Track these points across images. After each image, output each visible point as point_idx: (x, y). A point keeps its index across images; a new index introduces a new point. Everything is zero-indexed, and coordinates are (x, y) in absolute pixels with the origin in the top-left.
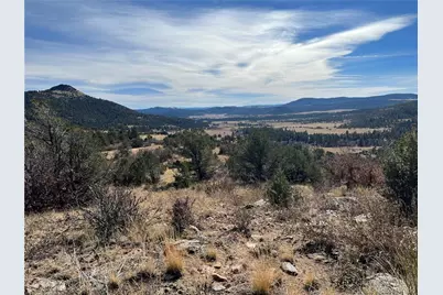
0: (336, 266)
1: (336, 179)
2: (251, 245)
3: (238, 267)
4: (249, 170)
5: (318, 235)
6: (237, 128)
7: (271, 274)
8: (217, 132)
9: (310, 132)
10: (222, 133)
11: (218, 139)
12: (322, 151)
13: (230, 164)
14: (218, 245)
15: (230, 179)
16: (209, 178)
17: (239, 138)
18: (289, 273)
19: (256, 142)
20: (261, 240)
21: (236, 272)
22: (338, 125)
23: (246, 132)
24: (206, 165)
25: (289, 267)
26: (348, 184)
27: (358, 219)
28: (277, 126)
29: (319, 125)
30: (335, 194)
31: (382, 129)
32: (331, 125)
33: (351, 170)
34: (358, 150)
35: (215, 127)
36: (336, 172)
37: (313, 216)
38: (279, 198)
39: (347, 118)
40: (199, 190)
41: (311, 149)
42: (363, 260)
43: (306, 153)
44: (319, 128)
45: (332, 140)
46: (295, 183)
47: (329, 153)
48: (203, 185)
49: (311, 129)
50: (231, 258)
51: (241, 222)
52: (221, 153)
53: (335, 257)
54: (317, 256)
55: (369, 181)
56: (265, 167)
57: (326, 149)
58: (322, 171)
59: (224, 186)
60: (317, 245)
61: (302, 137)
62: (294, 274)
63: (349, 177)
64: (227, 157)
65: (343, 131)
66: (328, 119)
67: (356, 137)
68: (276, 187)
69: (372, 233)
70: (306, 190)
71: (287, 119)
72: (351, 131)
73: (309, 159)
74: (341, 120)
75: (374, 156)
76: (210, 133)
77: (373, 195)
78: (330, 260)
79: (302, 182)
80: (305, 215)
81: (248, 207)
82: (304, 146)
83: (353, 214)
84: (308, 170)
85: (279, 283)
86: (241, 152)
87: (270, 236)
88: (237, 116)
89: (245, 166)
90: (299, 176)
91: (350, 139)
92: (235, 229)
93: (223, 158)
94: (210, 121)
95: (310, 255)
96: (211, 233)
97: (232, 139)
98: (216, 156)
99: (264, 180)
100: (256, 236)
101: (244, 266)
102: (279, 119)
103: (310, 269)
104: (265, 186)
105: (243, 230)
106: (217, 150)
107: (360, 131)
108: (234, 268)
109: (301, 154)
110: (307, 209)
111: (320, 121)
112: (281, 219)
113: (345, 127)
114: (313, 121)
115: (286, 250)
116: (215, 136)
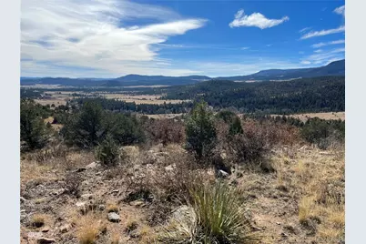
0: (151, 207)
1: (156, 138)
2: (80, 204)
3: (67, 226)
4: (84, 136)
5: (138, 185)
6: (71, 98)
7: (97, 226)
8: (49, 102)
9: (137, 103)
10: (56, 102)
11: (51, 108)
12: (147, 117)
13: (64, 132)
14: (46, 210)
15: (65, 146)
16: (40, 148)
17: (73, 107)
18: (113, 221)
19: (89, 110)
20: (90, 198)
21: (65, 230)
22: (158, 97)
23: (80, 102)
24: (37, 134)
25: (114, 216)
26: (164, 143)
27: (168, 168)
28: (109, 97)
29: (143, 96)
30: (154, 152)
31: (187, 101)
32: (153, 97)
33: (166, 131)
34: (172, 116)
35: (48, 97)
36: (156, 134)
37: (136, 170)
38: (108, 160)
39: (164, 92)
40: (30, 159)
41: (138, 116)
42: (169, 199)
43: (134, 120)
44: (144, 99)
45: (154, 109)
46: (125, 144)
47: (152, 119)
48: (35, 154)
49: (138, 100)
50: (60, 219)
51: (71, 185)
52: (55, 122)
53: (150, 200)
54: (137, 203)
55: (178, 140)
56: (99, 134)
57: (150, 116)
58: (146, 133)
59: (58, 154)
60: (139, 194)
61: (131, 107)
62: (117, 221)
63: (165, 137)
64: (61, 126)
65: (162, 102)
66: (151, 92)
67: (171, 106)
68: (105, 150)
70: (133, 150)
71: (118, 91)
72: (167, 102)
73: (136, 123)
74: (160, 93)
75: (182, 120)
76: (43, 103)
77: (179, 149)
78: (147, 203)
79: (131, 143)
80: (130, 170)
81: (80, 170)
82: (133, 114)
83: (165, 165)
84: (136, 133)
85: (104, 232)
86: (75, 121)
87: (98, 193)
88: (68, 87)
89: (80, 133)
90: (128, 139)
91: (167, 108)
92: (65, 192)
93: (57, 127)
94: (42, 90)
95: (131, 203)
96: (40, 200)
97: (67, 108)
98: (49, 125)
99: (96, 145)
100: (86, 195)
101: (73, 225)
102: (112, 91)
103: (131, 214)
104: (98, 149)
105: (74, 192)
106: (51, 119)
107: (173, 102)
108: (62, 228)
109: (129, 120)
110: (132, 166)
111: (145, 94)
112: (110, 177)
113: (163, 98)
114: (138, 94)
115: (112, 202)
116: (48, 106)
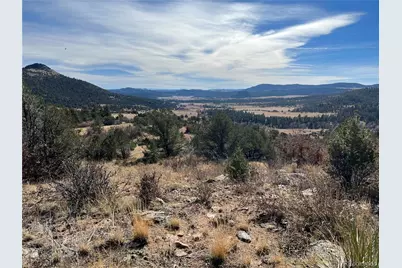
0: (285, 234)
1: (288, 158)
2: (211, 216)
3: (199, 235)
4: (212, 148)
5: (270, 206)
6: (202, 110)
7: (228, 241)
8: (183, 113)
9: (267, 115)
10: (188, 113)
11: (185, 119)
12: (278, 132)
13: (195, 142)
14: (181, 215)
15: (194, 156)
16: (174, 155)
17: (204, 119)
18: (244, 240)
19: (219, 122)
20: (220, 211)
21: (197, 239)
22: (292, 109)
23: (210, 113)
24: (173, 142)
25: (244, 235)
26: (298, 162)
27: (305, 193)
28: (238, 108)
29: (274, 108)
30: (286, 171)
31: (329, 114)
32: (286, 109)
33: (301, 149)
34: (308, 131)
35: (182, 108)
36: (288, 151)
37: (267, 190)
38: (237, 174)
39: (300, 103)
40: (166, 165)
41: (268, 130)
42: (307, 229)
43: (263, 134)
44: (275, 111)
45: (286, 123)
46: (253, 160)
47: (284, 134)
48: (170, 161)
49: (268, 112)
50: (193, 227)
51: (202, 195)
52: (187, 132)
53: (284, 226)
54: (269, 225)
55: (316, 160)
56: (226, 146)
57: (281, 131)
58: (276, 149)
59: (189, 162)
60: (271, 216)
61: (260, 119)
62: (248, 241)
63: (300, 155)
64: (193, 136)
65: (296, 115)
66: (283, 103)
67: (307, 119)
68: (236, 164)
69: (316, 205)
70: (261, 166)
71: (247, 103)
72: (303, 115)
73: (265, 138)
74: (294, 104)
75: (321, 137)
76: (178, 113)
77: (320, 172)
78: (280, 228)
79: (258, 159)
80: (260, 189)
81: (210, 181)
82: (261, 127)
83: (301, 189)
84: (264, 149)
85: (235, 249)
86: (205, 132)
87: (228, 208)
88: (200, 98)
89: (208, 145)
90: (255, 154)
91: (302, 123)
92: (197, 201)
93: (189, 136)
94: (177, 102)
95: (262, 225)
96: (175, 205)
97: (198, 119)
98: (182, 134)
99: (225, 157)
100: (215, 207)
101: (205, 235)
102: (241, 103)
103: (262, 237)
104: (226, 163)
105: (204, 202)
106: (184, 129)
107: (311, 115)
108: (195, 236)
109: (258, 134)
110: (261, 184)
111: (276, 105)
112: (239, 193)
113: (298, 111)
114: (270, 105)
115: (242, 220)
116: (182, 117)
